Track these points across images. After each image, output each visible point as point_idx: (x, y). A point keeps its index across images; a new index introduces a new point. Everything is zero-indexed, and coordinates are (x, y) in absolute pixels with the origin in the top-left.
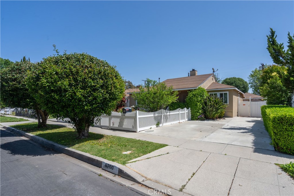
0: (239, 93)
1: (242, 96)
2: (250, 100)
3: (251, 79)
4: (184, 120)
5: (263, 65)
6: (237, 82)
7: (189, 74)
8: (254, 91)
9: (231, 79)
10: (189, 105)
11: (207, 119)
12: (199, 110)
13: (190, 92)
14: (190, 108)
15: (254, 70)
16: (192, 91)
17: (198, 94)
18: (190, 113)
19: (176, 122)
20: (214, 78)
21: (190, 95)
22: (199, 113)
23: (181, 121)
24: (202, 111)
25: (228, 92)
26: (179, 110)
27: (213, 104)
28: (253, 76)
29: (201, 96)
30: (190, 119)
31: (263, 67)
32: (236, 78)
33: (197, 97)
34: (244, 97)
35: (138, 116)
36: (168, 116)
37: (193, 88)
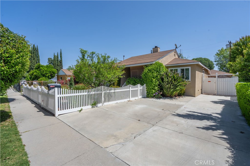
0: (204, 69)
1: (206, 72)
2: (217, 77)
3: (218, 58)
4: (137, 98)
5: (230, 43)
6: (203, 62)
7: (151, 52)
8: (219, 68)
9: (198, 59)
10: (144, 81)
11: (163, 97)
12: (154, 87)
13: (146, 67)
14: (145, 84)
15: (220, 49)
16: (148, 66)
17: (154, 69)
18: (146, 89)
19: (126, 100)
20: (176, 54)
21: (146, 70)
22: (155, 90)
23: (132, 99)
24: (158, 87)
25: (190, 68)
26: (130, 86)
27: (171, 81)
28: (219, 55)
29: (158, 71)
30: (145, 96)
31: (230, 45)
32: (202, 58)
33: (152, 72)
34: (209, 73)
35: (57, 96)
36: (113, 94)
37: (149, 63)
